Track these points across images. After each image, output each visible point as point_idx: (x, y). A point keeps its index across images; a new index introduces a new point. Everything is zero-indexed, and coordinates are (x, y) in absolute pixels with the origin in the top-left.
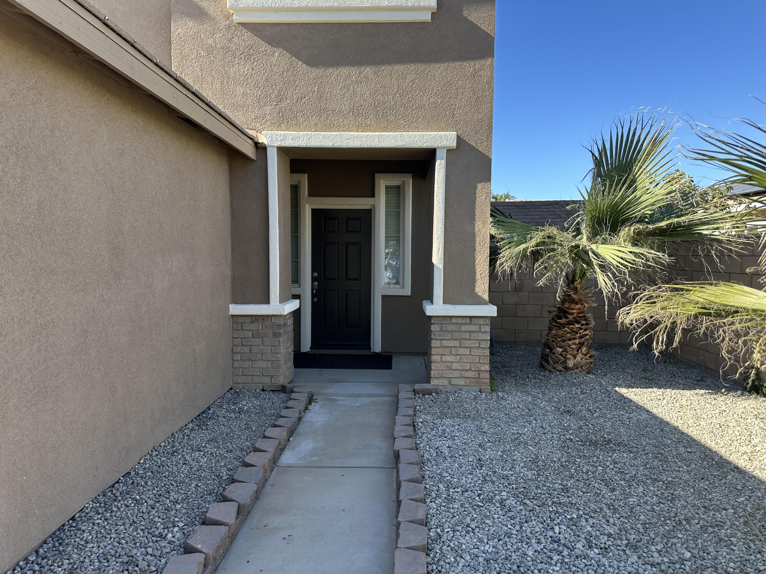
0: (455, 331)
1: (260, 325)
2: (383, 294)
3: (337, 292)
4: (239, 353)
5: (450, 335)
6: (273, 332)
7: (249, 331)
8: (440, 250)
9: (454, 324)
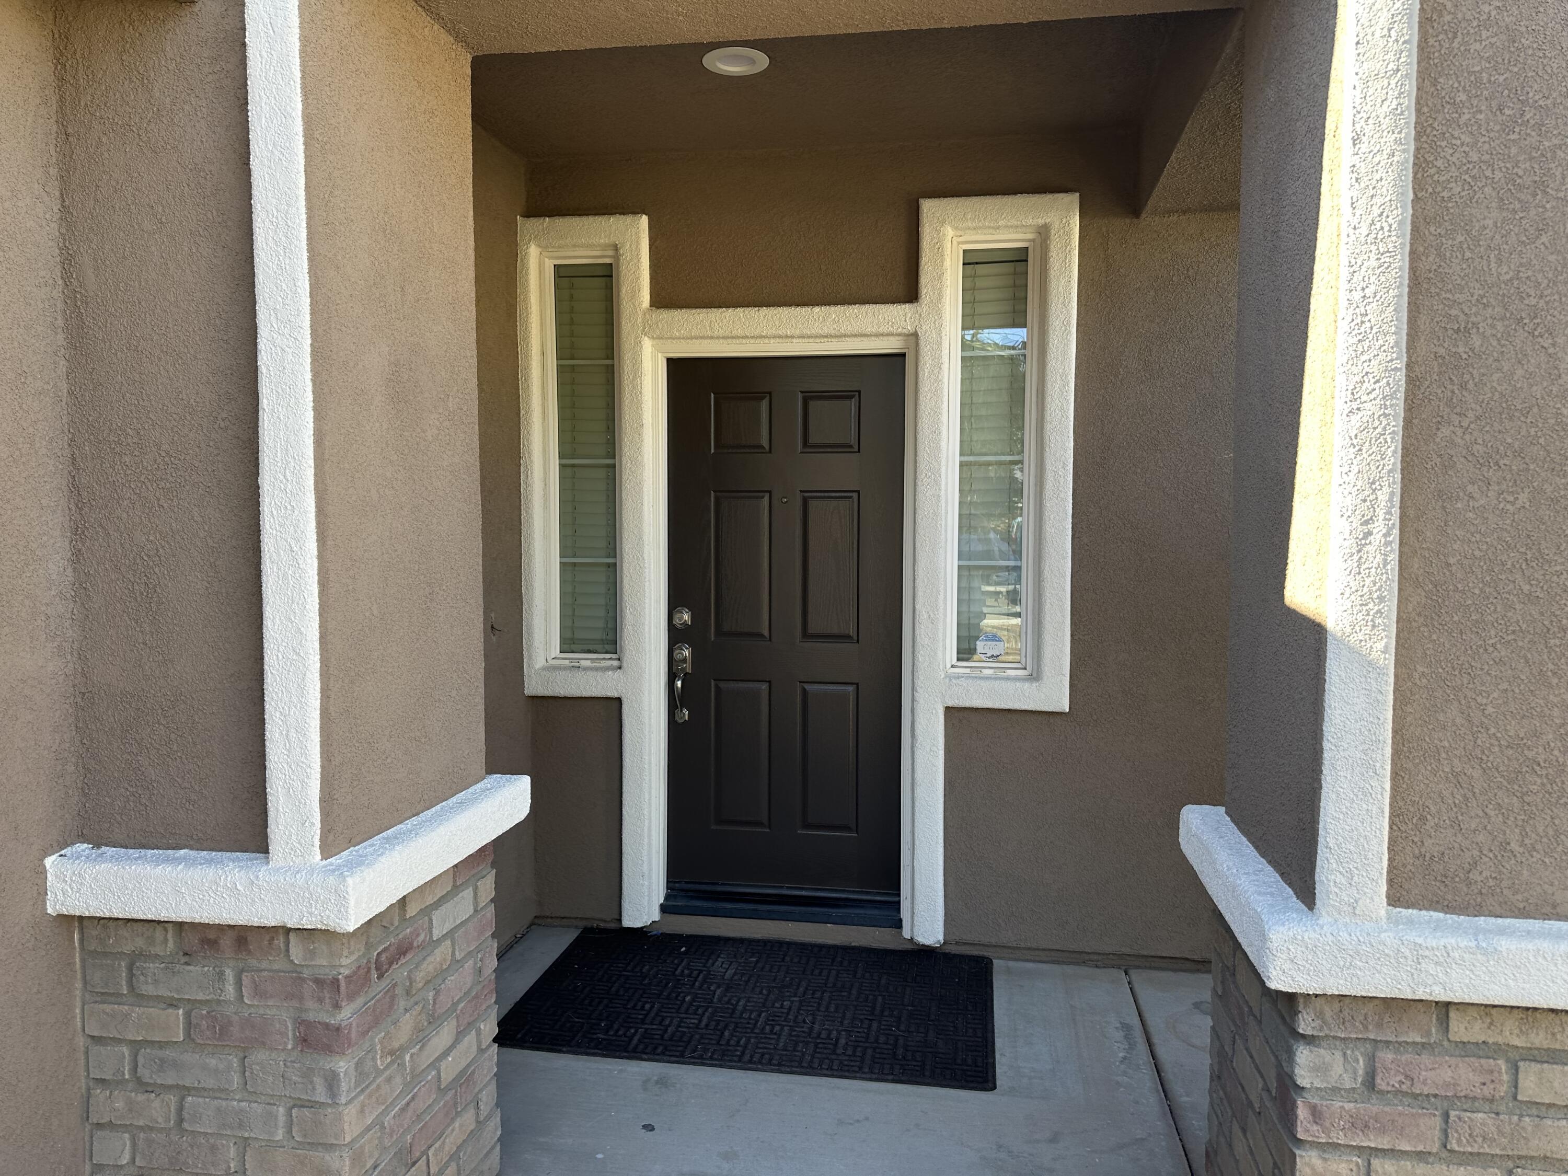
0: (1470, 1102)
1: (229, 974)
2: (950, 704)
3: (765, 686)
4: (125, 1128)
5: (1438, 1121)
6: (295, 1020)
7: (173, 1004)
8: (1379, 527)
9: (1466, 1049)
